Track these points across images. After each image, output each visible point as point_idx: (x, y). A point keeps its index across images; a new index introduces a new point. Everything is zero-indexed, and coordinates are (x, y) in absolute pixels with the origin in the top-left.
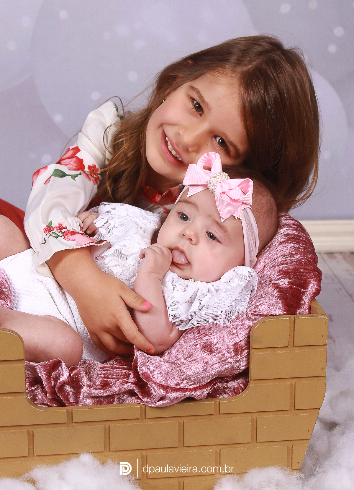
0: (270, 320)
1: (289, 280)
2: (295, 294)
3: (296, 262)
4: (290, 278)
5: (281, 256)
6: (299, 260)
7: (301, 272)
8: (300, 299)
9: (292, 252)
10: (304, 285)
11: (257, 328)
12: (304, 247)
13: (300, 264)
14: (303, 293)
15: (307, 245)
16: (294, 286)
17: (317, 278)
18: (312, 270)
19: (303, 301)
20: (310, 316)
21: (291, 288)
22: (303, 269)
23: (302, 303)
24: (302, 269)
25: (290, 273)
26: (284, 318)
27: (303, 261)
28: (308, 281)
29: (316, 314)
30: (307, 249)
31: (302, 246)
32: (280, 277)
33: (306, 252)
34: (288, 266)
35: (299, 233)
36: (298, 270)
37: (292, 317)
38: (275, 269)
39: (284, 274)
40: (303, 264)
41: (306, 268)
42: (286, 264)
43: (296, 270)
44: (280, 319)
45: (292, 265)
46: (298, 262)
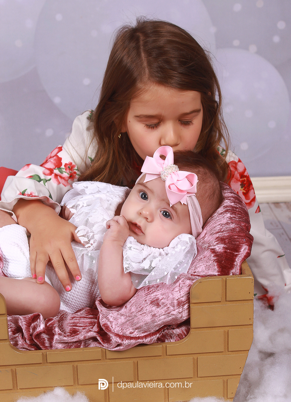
0: (205, 280)
1: (224, 245)
2: (229, 257)
3: (231, 230)
4: (225, 243)
5: (220, 225)
6: (233, 229)
7: (235, 238)
8: (234, 261)
9: (229, 221)
10: (237, 249)
11: (195, 286)
12: (239, 216)
13: (234, 231)
14: (236, 256)
15: (242, 215)
16: (228, 251)
17: (248, 243)
18: (244, 237)
19: (236, 263)
20: (239, 277)
21: (225, 252)
22: (237, 236)
23: (235, 264)
24: (235, 235)
25: (225, 239)
26: (217, 278)
27: (237, 229)
28: (240, 246)
29: (244, 275)
30: (242, 218)
31: (237, 216)
32: (217, 243)
33: (241, 221)
34: (224, 233)
35: (236, 205)
36: (232, 237)
37: (224, 277)
38: (214, 236)
39: (221, 240)
40: (236, 232)
41: (239, 235)
42: (223, 232)
43: (231, 237)
44: (214, 279)
45: (227, 233)
46: (233, 230)
